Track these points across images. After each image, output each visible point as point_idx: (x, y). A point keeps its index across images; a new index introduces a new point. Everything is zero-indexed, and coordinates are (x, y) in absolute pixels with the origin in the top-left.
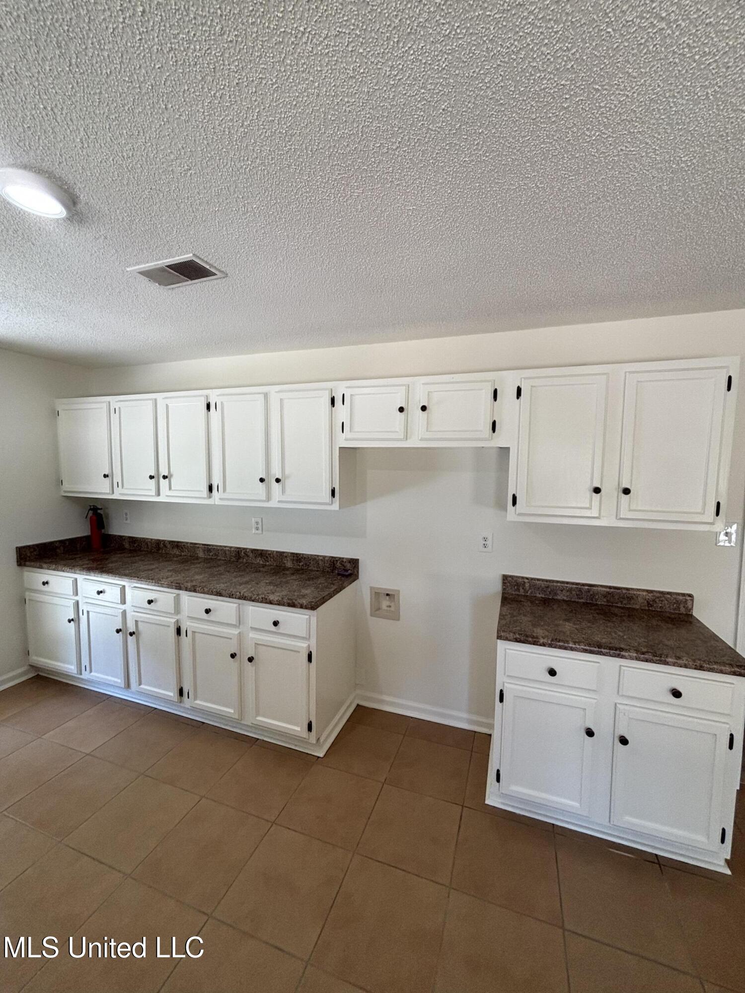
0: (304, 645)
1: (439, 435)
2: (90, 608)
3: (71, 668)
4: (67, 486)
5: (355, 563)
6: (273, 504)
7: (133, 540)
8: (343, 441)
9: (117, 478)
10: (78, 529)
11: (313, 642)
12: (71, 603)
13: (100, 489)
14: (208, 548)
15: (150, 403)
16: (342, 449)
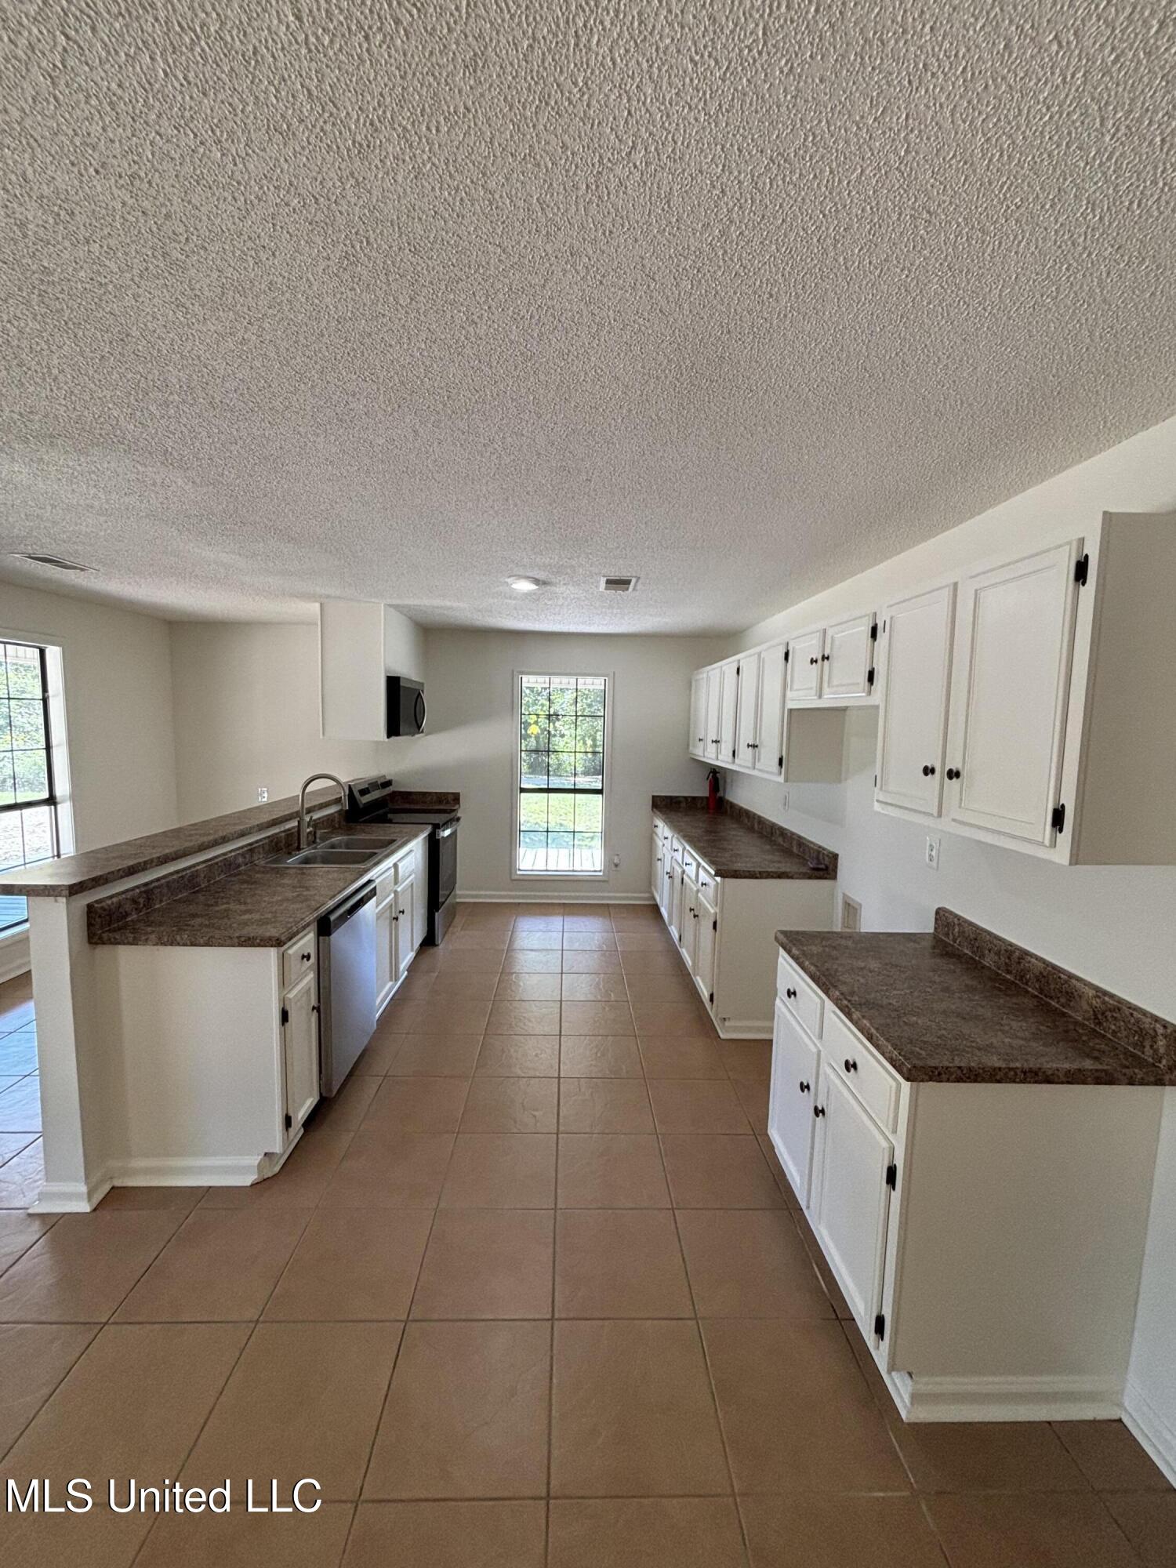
0: (713, 911)
2: (665, 853)
4: (691, 749)
5: (834, 858)
9: (706, 744)
12: (661, 845)
13: (699, 753)
14: (760, 821)
16: (791, 711)
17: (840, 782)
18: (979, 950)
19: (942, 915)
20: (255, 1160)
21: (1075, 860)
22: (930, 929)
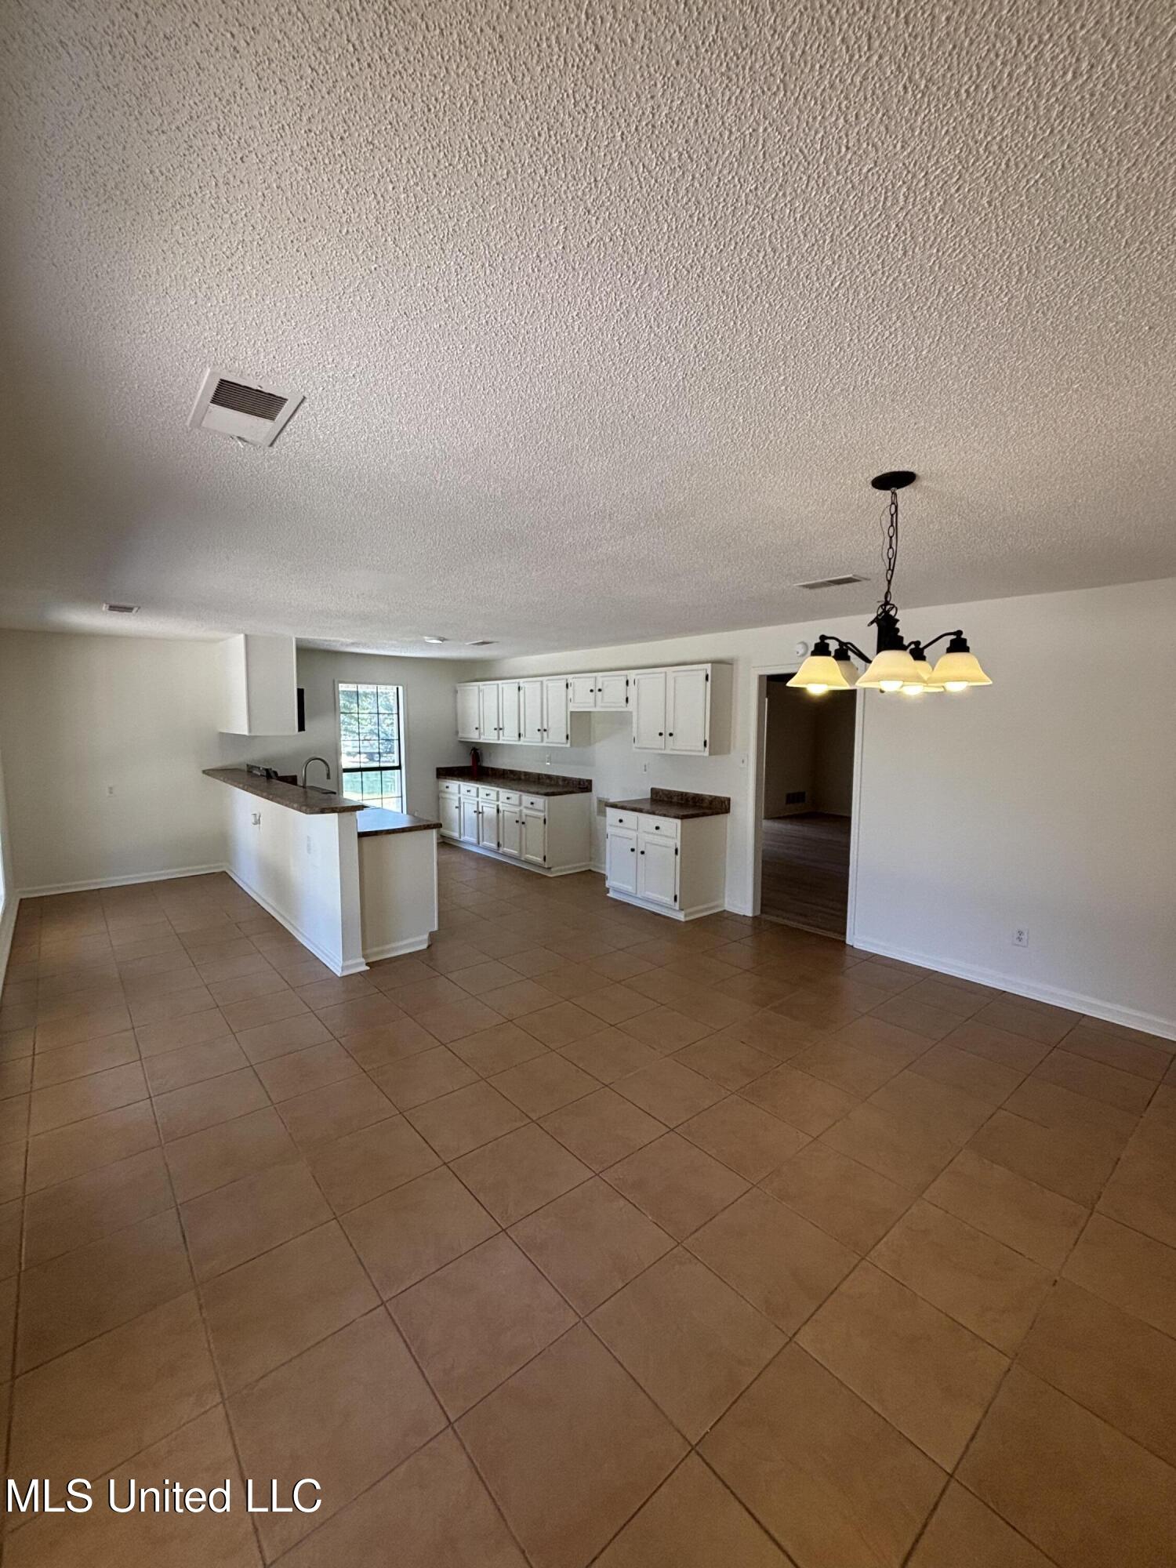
0: (542, 814)
1: (608, 705)
2: (466, 801)
3: (456, 835)
4: (460, 735)
5: (590, 782)
6: (544, 744)
7: (493, 769)
8: (571, 709)
9: (482, 730)
10: (466, 762)
11: (546, 813)
12: (457, 798)
13: (474, 737)
14: (526, 774)
15: (495, 686)
16: (572, 712)
17: (590, 744)
18: (671, 797)
19: (653, 790)
20: (426, 936)
21: (710, 754)
22: (649, 796)
